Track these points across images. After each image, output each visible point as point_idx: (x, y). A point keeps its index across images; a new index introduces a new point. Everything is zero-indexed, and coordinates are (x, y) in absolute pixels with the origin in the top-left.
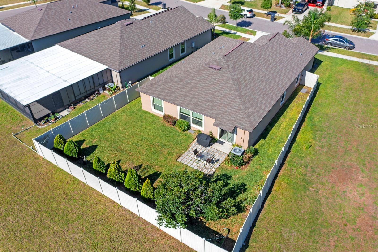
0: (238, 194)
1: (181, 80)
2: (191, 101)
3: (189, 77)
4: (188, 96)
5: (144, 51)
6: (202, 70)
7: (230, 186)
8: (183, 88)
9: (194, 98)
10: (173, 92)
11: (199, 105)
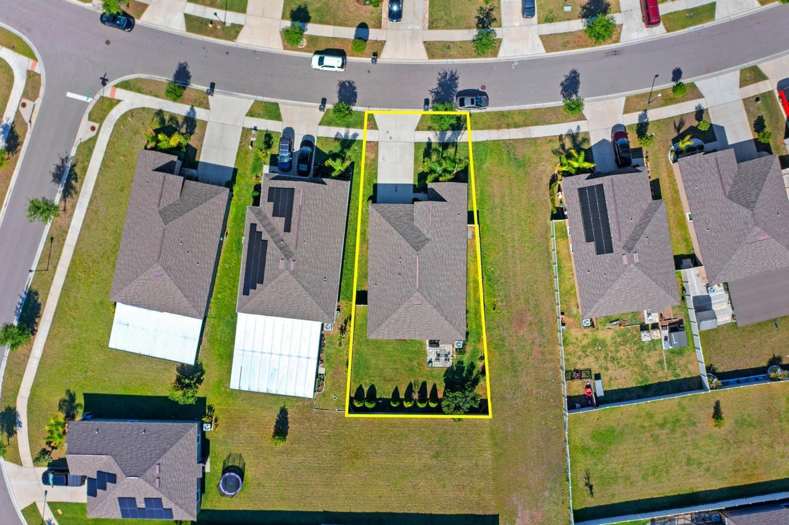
0: (472, 371)
1: (398, 321)
2: (415, 334)
3: (402, 316)
4: (411, 331)
5: (331, 285)
6: (409, 307)
7: (466, 368)
8: (403, 326)
9: (416, 331)
10: (398, 332)
11: (423, 335)
